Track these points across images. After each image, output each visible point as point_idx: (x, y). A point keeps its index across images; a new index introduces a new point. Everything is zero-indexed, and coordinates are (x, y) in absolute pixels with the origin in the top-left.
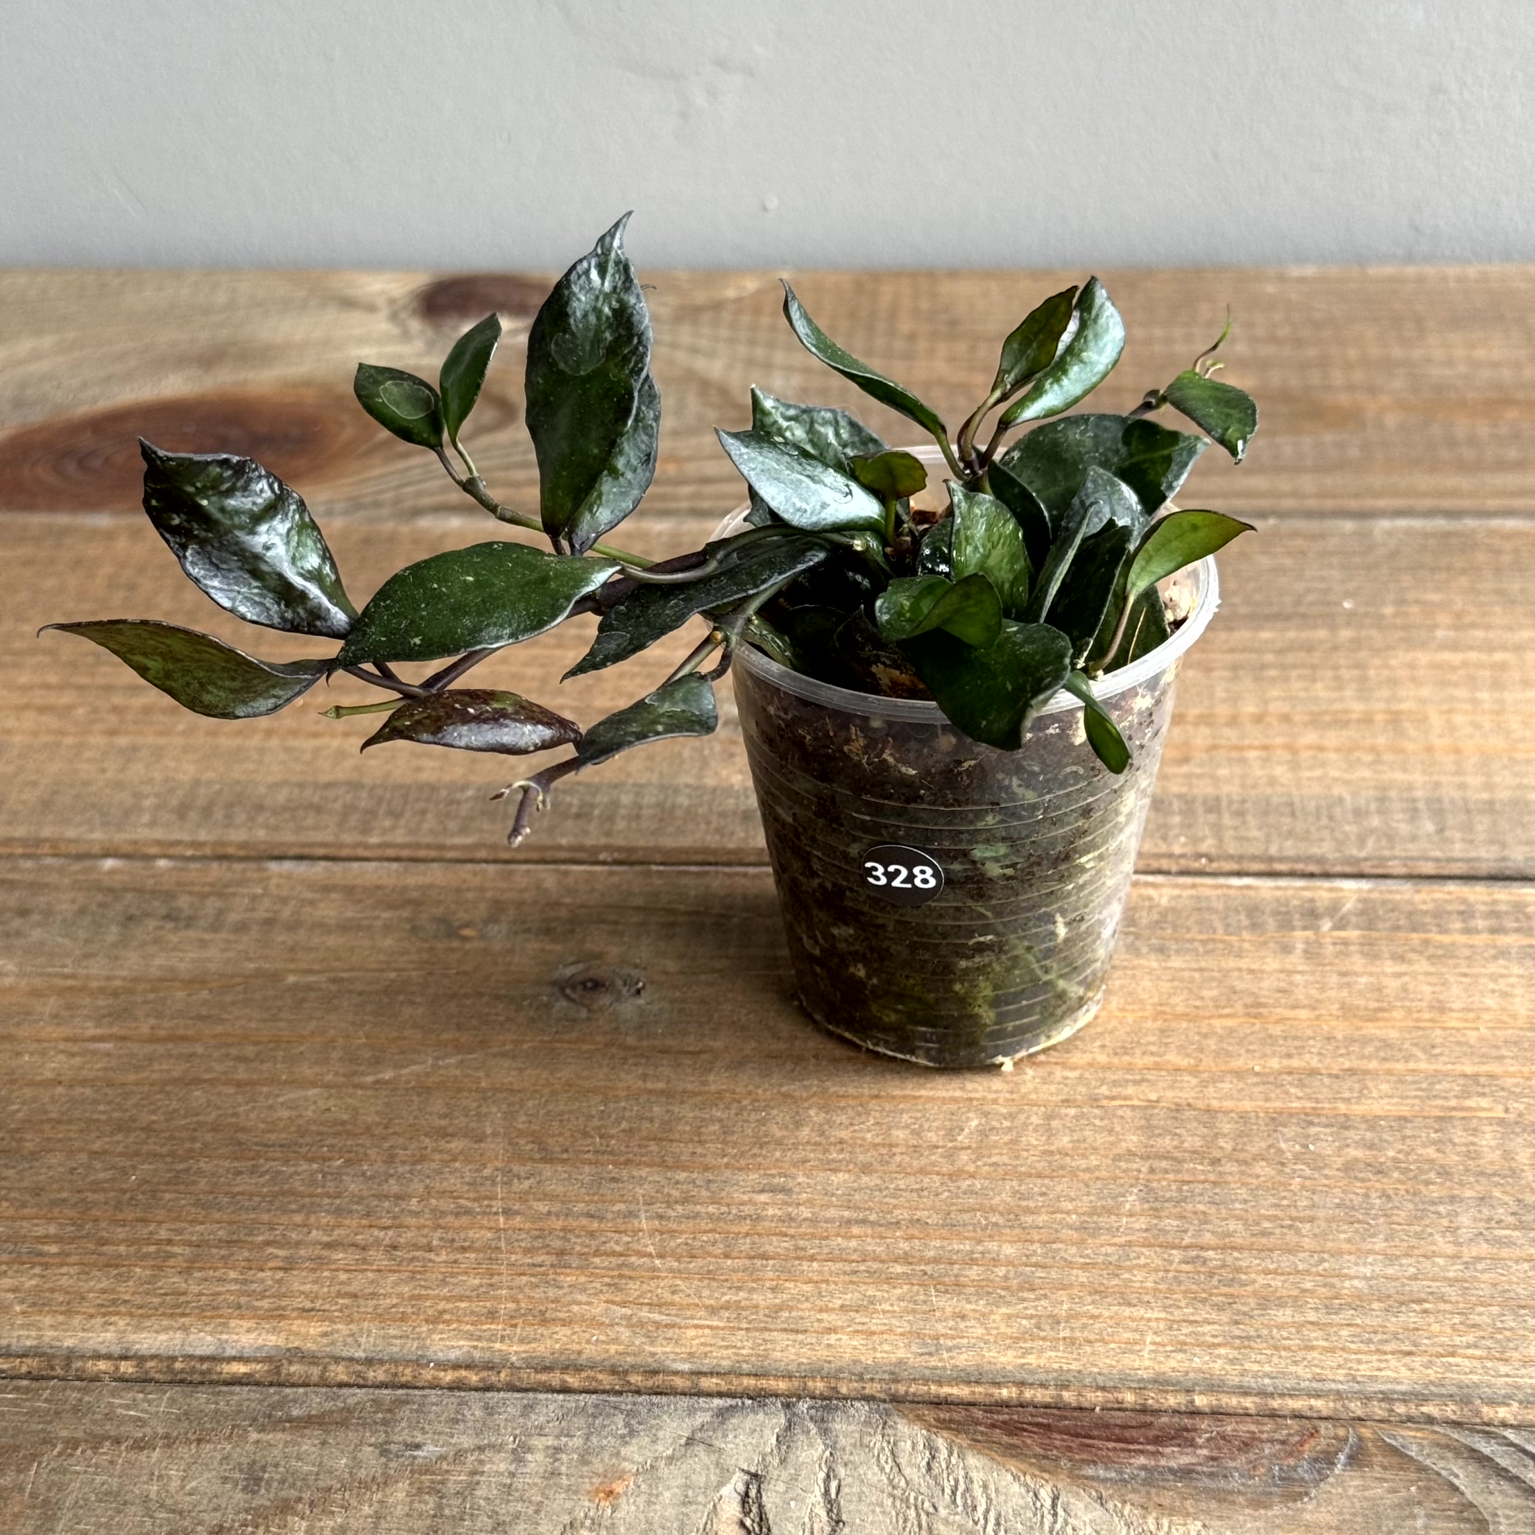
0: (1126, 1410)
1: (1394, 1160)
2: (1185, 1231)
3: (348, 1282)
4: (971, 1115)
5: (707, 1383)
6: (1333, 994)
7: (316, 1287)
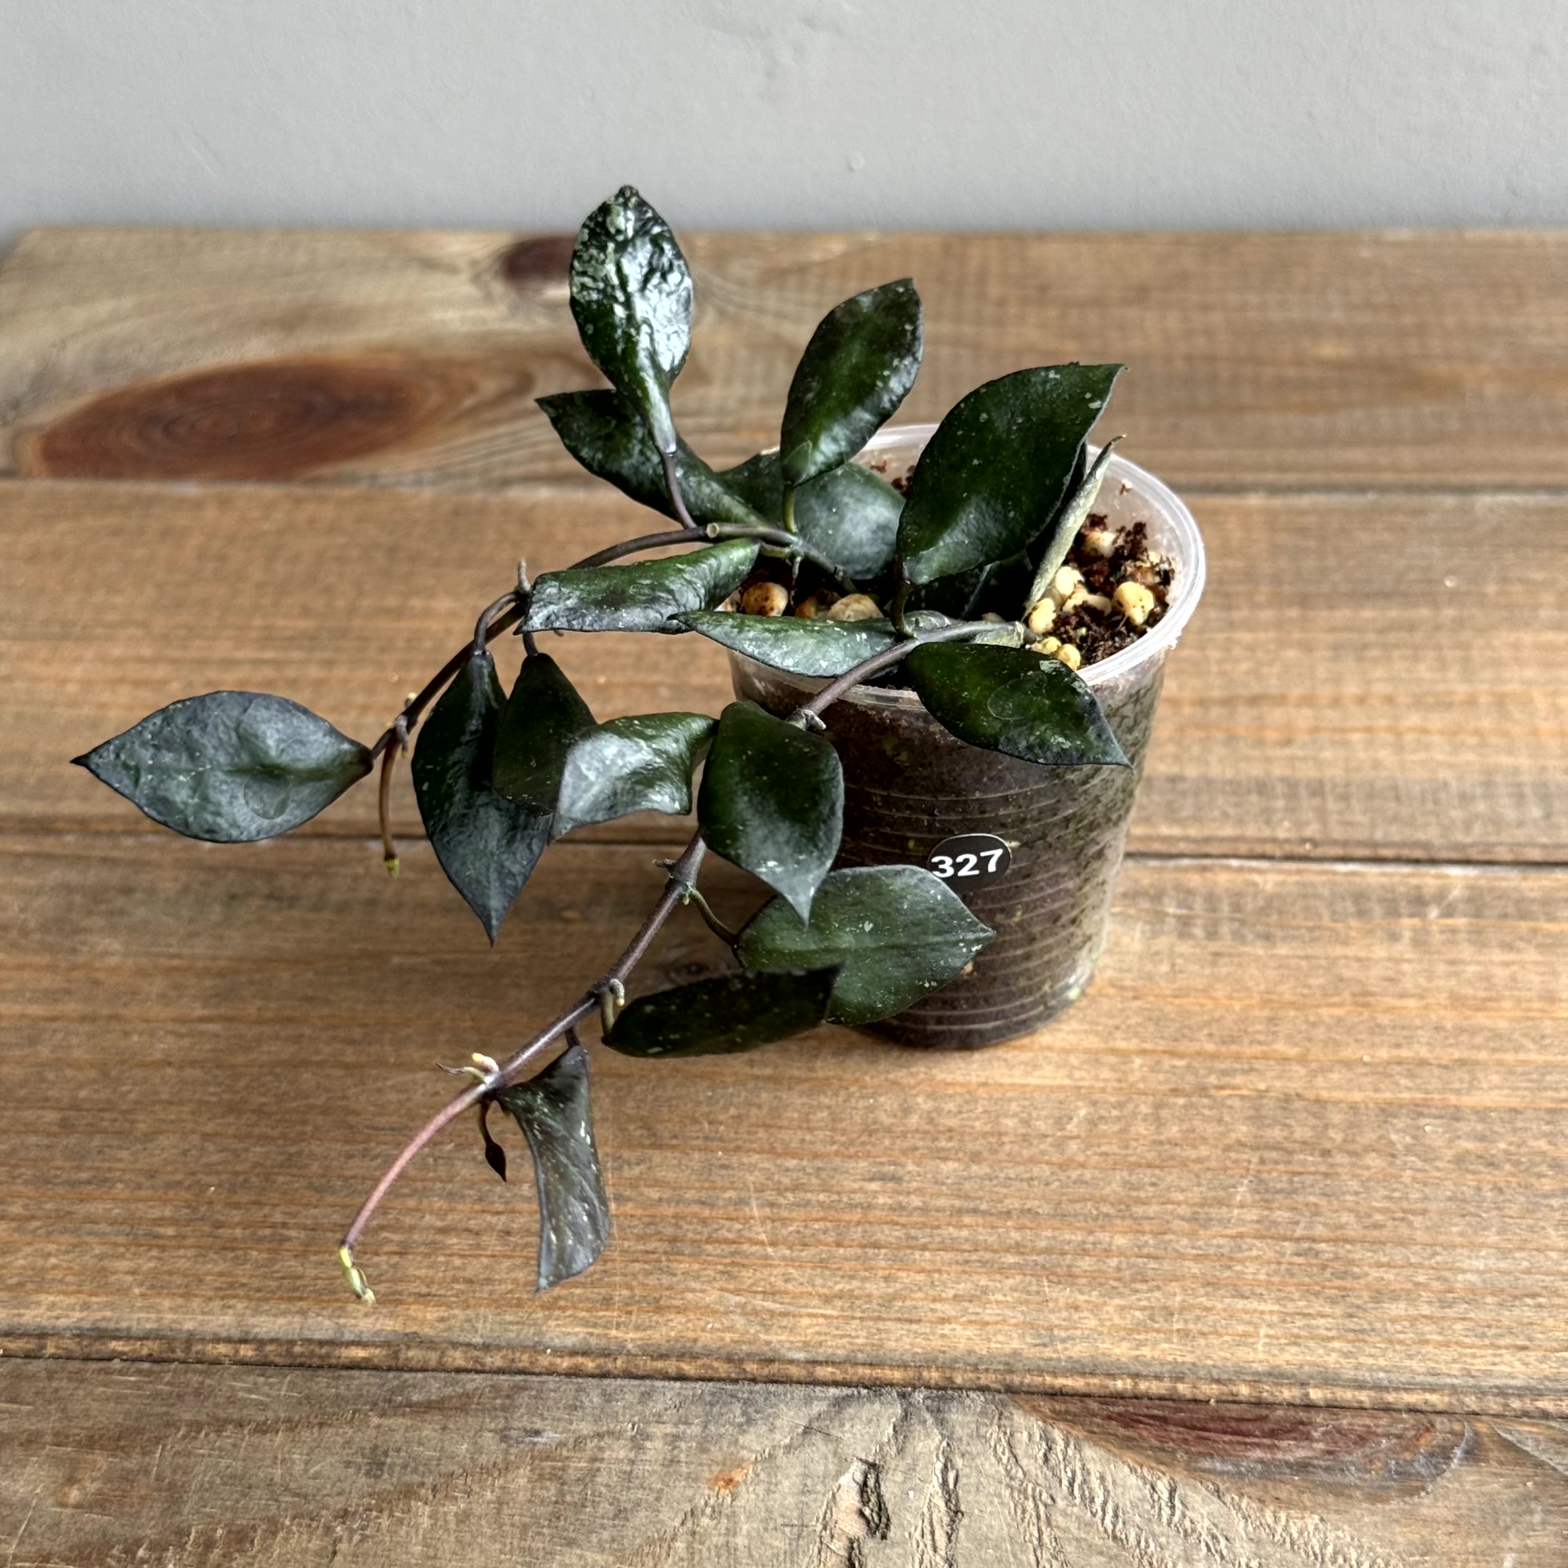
0: (1240, 1402)
1: (1506, 1152)
2: (1297, 1223)
3: (463, 1268)
4: (1080, 1104)
5: (823, 1372)
6: (1442, 983)
7: (431, 1272)
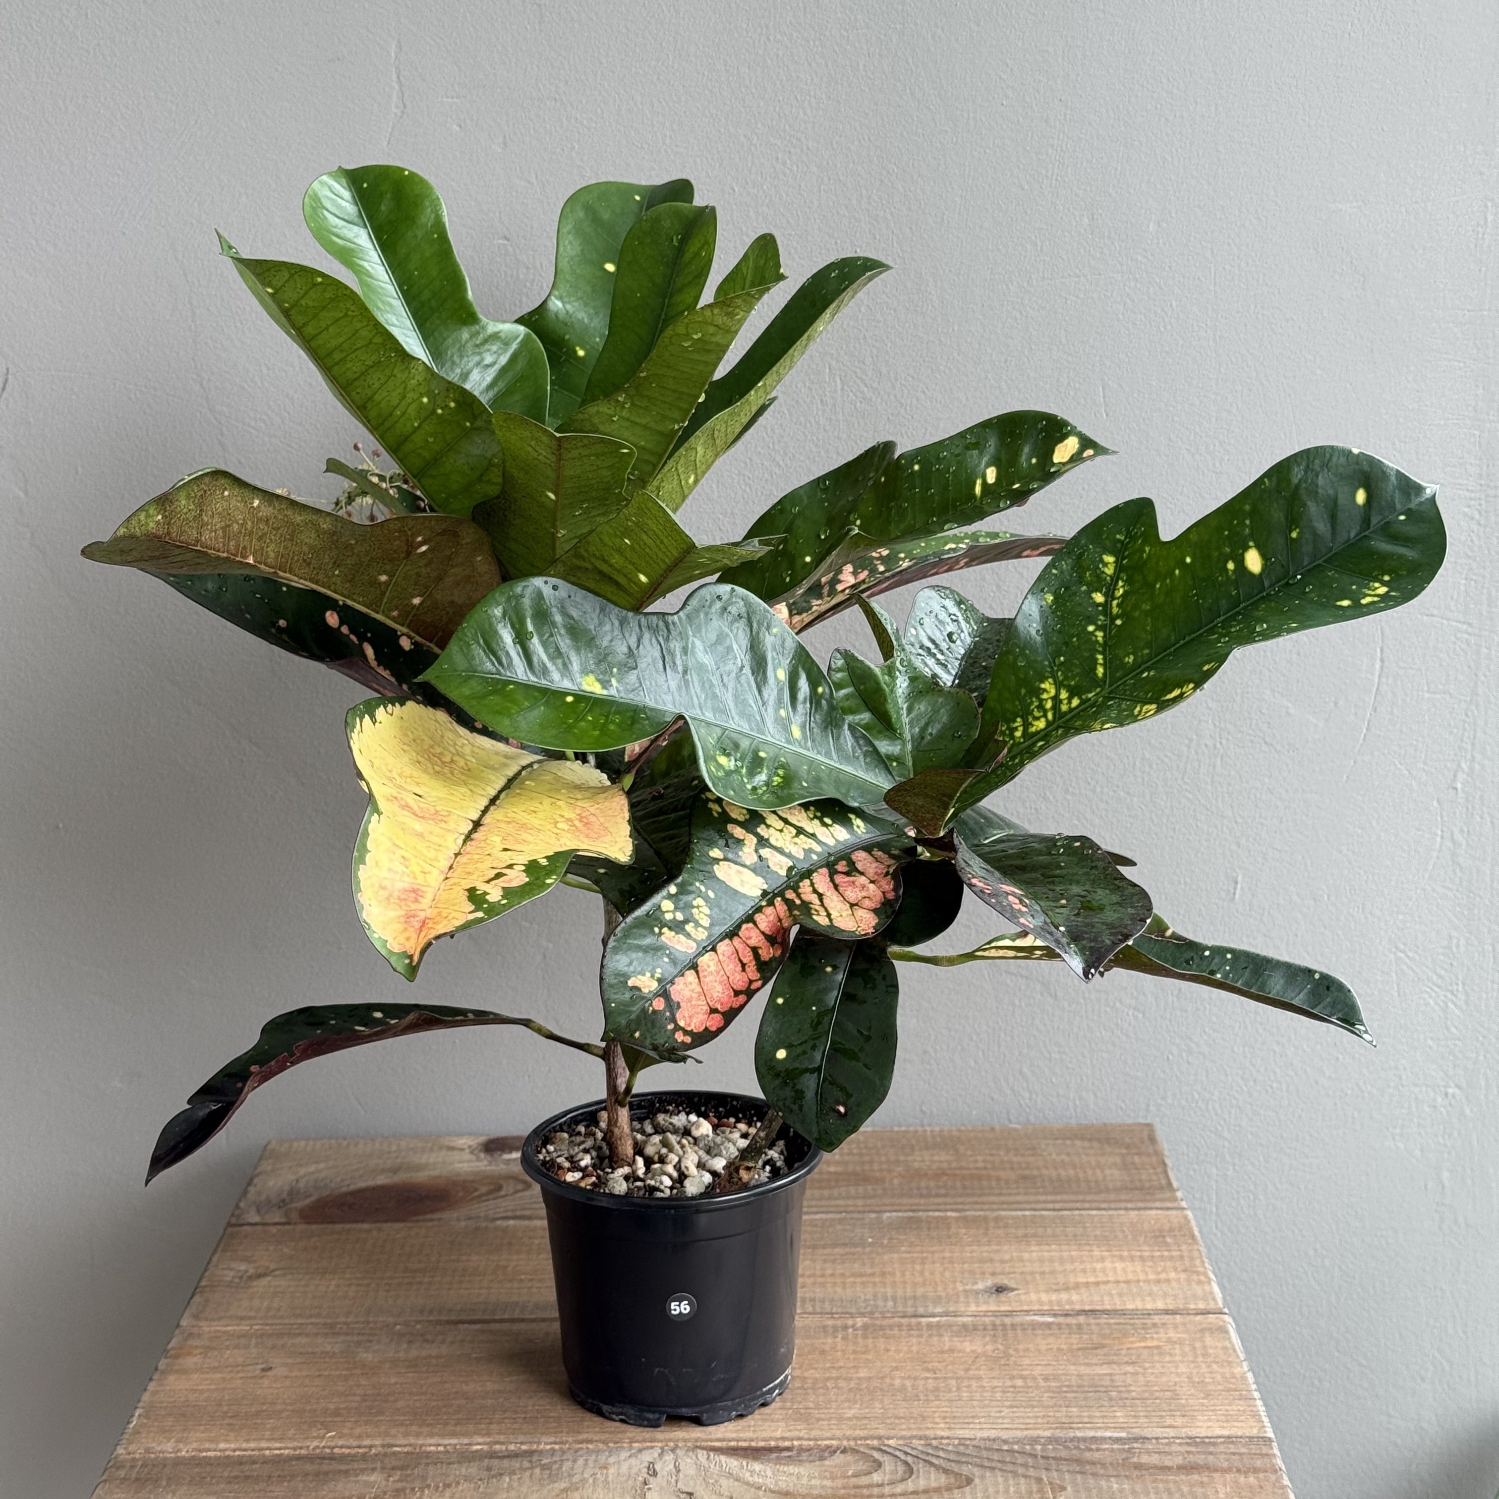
0: (771, 1446)
5: (634, 1445)
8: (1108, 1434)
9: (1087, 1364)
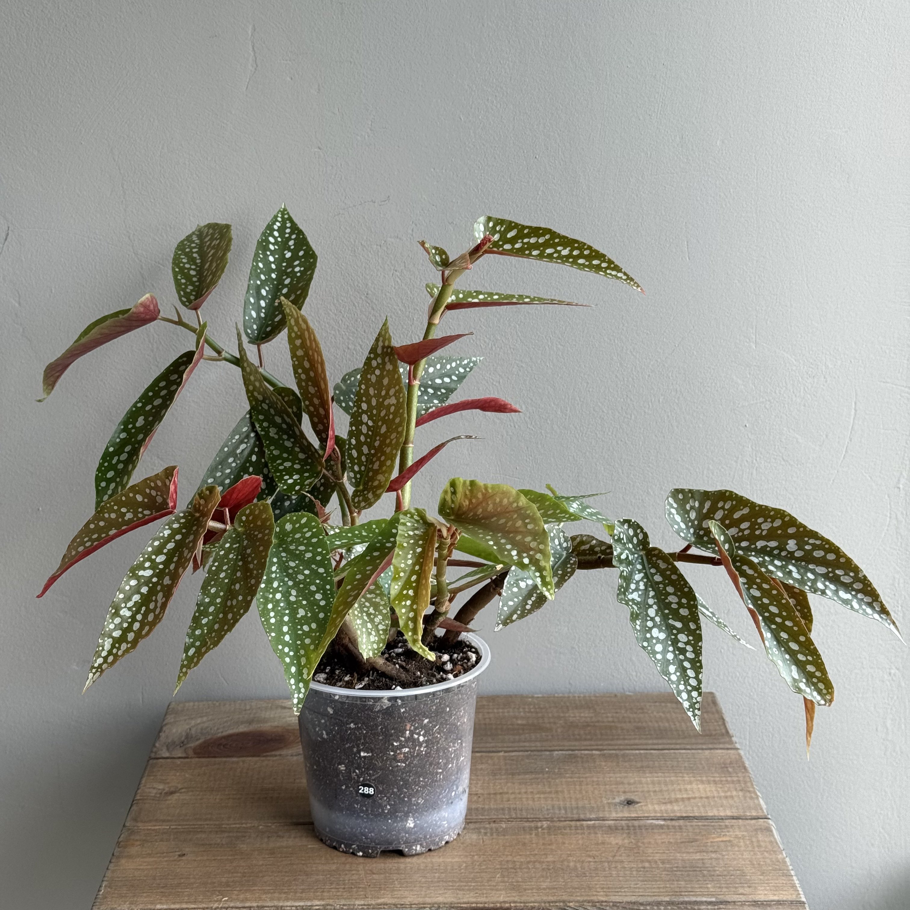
1: (552, 868)
2: (509, 880)
3: (336, 894)
6: (541, 841)
7: (329, 895)
8: (704, 899)
9: (688, 853)
